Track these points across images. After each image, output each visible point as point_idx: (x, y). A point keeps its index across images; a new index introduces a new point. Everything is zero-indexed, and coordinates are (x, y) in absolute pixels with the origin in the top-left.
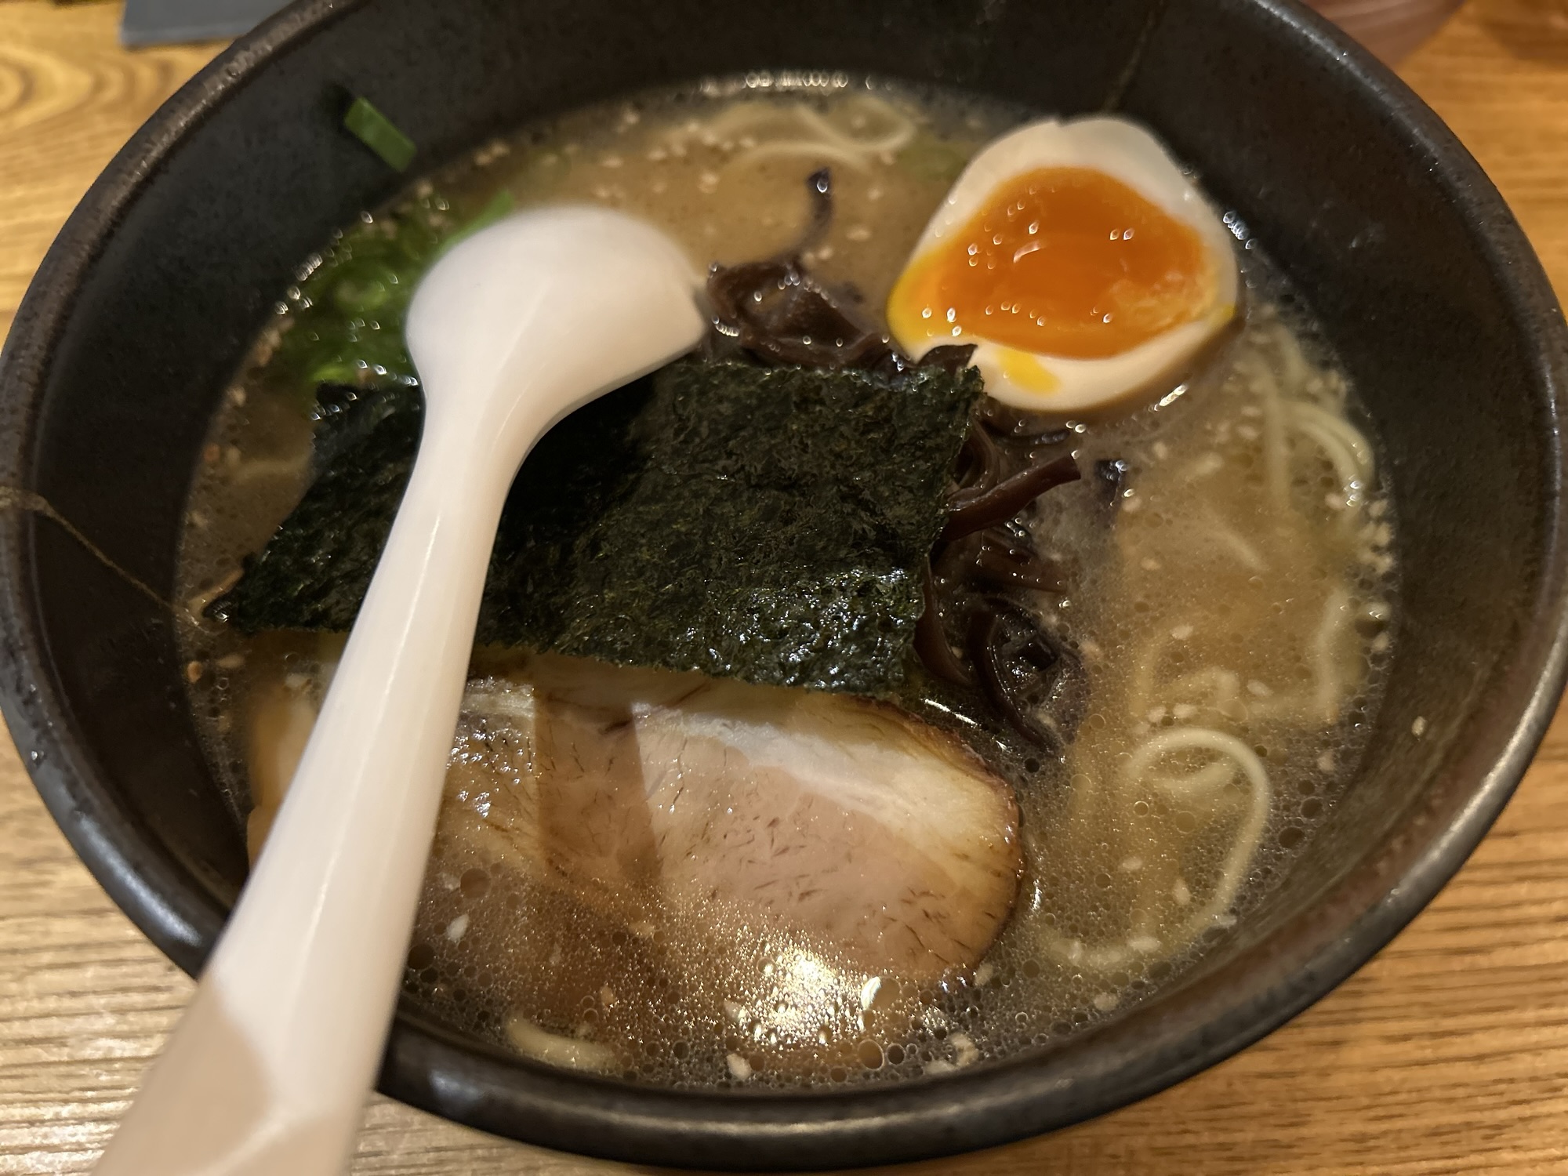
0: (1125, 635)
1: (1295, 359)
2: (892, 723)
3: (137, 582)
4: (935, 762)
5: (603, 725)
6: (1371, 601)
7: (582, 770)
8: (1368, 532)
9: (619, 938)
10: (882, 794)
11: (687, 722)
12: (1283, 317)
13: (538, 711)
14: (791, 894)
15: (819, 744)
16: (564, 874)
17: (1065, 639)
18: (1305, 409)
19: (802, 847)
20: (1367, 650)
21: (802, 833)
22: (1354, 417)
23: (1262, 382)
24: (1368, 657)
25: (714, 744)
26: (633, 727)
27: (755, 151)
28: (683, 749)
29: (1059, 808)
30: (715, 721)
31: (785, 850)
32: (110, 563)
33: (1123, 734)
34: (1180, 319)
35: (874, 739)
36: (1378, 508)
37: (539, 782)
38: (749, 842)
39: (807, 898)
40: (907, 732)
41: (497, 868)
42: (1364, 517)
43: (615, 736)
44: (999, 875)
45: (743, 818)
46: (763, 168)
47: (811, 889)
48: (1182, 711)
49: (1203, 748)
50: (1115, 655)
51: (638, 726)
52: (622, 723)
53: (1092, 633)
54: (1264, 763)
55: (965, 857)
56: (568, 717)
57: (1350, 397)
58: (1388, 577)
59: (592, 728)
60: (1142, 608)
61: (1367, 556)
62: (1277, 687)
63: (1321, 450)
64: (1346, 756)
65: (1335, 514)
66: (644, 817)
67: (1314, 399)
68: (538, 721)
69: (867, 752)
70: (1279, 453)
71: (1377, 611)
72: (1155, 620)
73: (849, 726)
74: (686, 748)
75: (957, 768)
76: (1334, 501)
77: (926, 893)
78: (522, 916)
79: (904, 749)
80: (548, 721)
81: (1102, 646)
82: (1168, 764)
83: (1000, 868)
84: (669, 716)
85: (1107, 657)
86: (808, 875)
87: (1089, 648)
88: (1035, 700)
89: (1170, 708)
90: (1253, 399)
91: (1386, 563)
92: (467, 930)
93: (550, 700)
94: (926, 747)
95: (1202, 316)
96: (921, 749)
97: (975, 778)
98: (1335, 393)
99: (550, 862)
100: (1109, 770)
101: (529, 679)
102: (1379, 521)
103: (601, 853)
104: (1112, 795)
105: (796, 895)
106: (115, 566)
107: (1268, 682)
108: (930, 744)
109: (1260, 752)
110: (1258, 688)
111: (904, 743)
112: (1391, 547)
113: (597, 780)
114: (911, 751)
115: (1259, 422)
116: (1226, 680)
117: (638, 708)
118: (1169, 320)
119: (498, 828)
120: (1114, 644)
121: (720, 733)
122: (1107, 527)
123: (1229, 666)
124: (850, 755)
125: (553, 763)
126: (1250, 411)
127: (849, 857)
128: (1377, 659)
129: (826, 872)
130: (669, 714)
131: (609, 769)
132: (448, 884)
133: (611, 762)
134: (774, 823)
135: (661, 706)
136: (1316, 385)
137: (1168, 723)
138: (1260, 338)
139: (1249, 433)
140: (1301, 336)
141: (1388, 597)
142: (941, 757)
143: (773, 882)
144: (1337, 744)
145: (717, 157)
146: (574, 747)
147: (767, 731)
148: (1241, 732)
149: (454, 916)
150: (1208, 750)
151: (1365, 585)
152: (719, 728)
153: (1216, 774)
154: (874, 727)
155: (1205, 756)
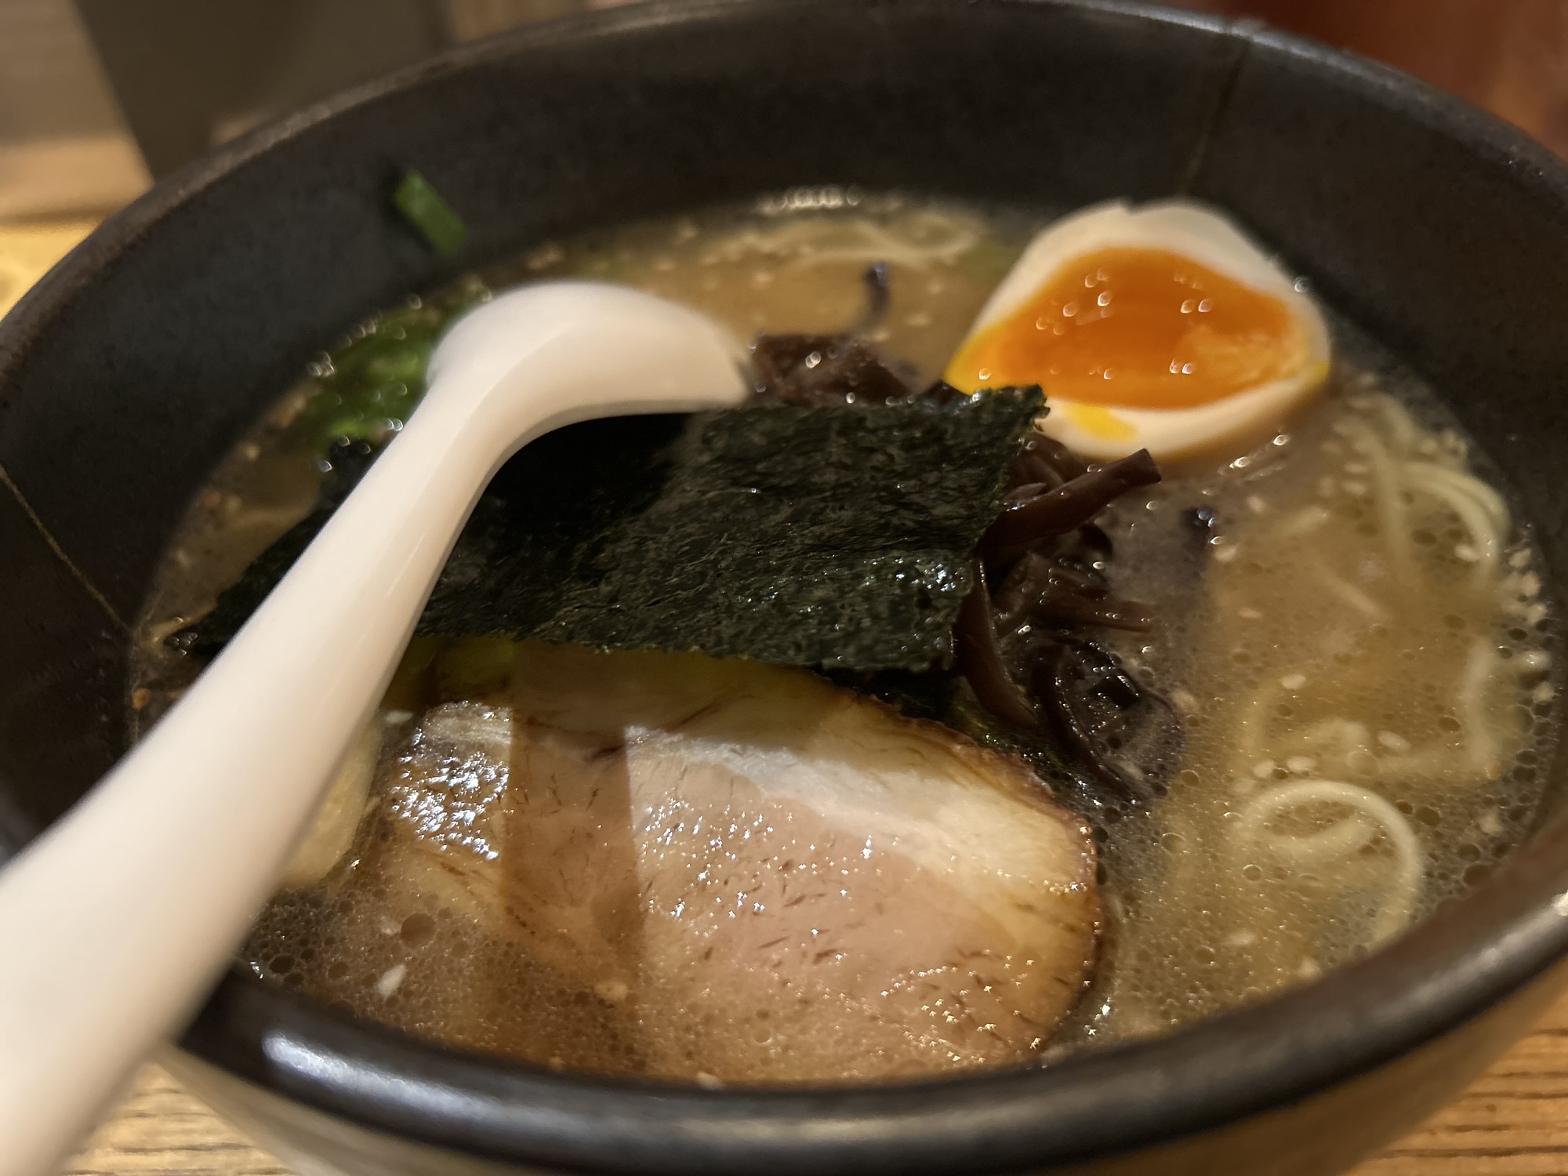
0: (1225, 687)
1: (1402, 424)
2: (936, 745)
3: (93, 590)
4: (988, 792)
5: (590, 751)
6: (1526, 650)
7: (560, 803)
8: (1511, 583)
9: (582, 999)
10: (924, 830)
11: (689, 747)
12: (1385, 387)
13: (515, 736)
14: (804, 954)
15: (846, 772)
16: (524, 925)
17: (1151, 685)
18: (1417, 469)
19: (821, 895)
20: (1528, 702)
21: (822, 879)
22: (1479, 472)
23: (1367, 441)
24: (1530, 709)
25: (720, 772)
26: (624, 753)
27: (811, 256)
28: (682, 779)
29: (1148, 867)
30: (723, 746)
31: (798, 901)
32: (64, 557)
33: (1225, 793)
34: (1268, 375)
35: (913, 765)
36: (1520, 558)
37: (507, 818)
38: (755, 890)
39: (825, 959)
40: (955, 756)
41: (445, 914)
42: (1504, 567)
43: (602, 763)
44: (1071, 929)
45: (749, 860)
46: (820, 270)
47: (830, 948)
48: (1297, 765)
49: (1330, 801)
50: (1213, 707)
51: (631, 753)
52: (612, 749)
53: (1184, 682)
54: (1410, 821)
55: (1028, 908)
56: (549, 743)
57: (1472, 454)
58: (1542, 626)
59: (576, 755)
60: (1243, 659)
61: (1514, 607)
62: (1418, 740)
63: (1445, 504)
64: (1516, 815)
65: (1468, 566)
66: (630, 858)
67: (1430, 458)
68: (514, 748)
69: (905, 781)
70: (1395, 510)
71: (1534, 660)
72: (1259, 671)
73: (883, 750)
74: (685, 778)
75: (1017, 799)
76: (1465, 552)
77: (977, 954)
78: (469, 966)
79: (952, 778)
80: (526, 748)
81: (1197, 695)
82: (1284, 822)
83: (1072, 920)
84: (668, 740)
85: (1203, 709)
86: (827, 931)
87: (1183, 699)
88: (1115, 743)
89: (1280, 761)
90: (1358, 457)
91: (1538, 612)
92: (403, 982)
93: (529, 725)
94: (978, 774)
95: (1292, 374)
96: (972, 777)
97: (1040, 811)
98: (1454, 452)
99: (509, 910)
100: (1212, 832)
101: (509, 701)
102: (1523, 571)
103: (573, 902)
104: (1214, 857)
105: (811, 956)
106: (69, 563)
107: (1404, 733)
108: (982, 770)
109: (1404, 809)
110: (1391, 740)
111: (951, 770)
112: (1541, 597)
113: (576, 816)
114: (960, 779)
115: (1367, 478)
116: (1352, 733)
117: (634, 732)
118: (1254, 374)
119: (452, 870)
120: (1211, 696)
121: (727, 760)
122: (1196, 575)
123: (1353, 717)
124: (884, 784)
125: (526, 797)
126: (1355, 468)
127: (880, 909)
128: (1543, 709)
129: (851, 926)
130: (667, 739)
131: (591, 803)
132: (386, 929)
133: (595, 794)
134: (787, 866)
135: (658, 730)
136: (1429, 445)
137: (1282, 776)
138: (1361, 403)
139: (1357, 489)
140: (1410, 403)
141: (1546, 645)
142: (998, 787)
143: (782, 939)
144: (1503, 802)
145: (772, 261)
146: (553, 777)
147: (784, 757)
148: (1378, 787)
149: (389, 965)
150: (1336, 804)
151: (1517, 636)
152: (726, 754)
153: (1348, 835)
154: (915, 751)
155: (1334, 813)
